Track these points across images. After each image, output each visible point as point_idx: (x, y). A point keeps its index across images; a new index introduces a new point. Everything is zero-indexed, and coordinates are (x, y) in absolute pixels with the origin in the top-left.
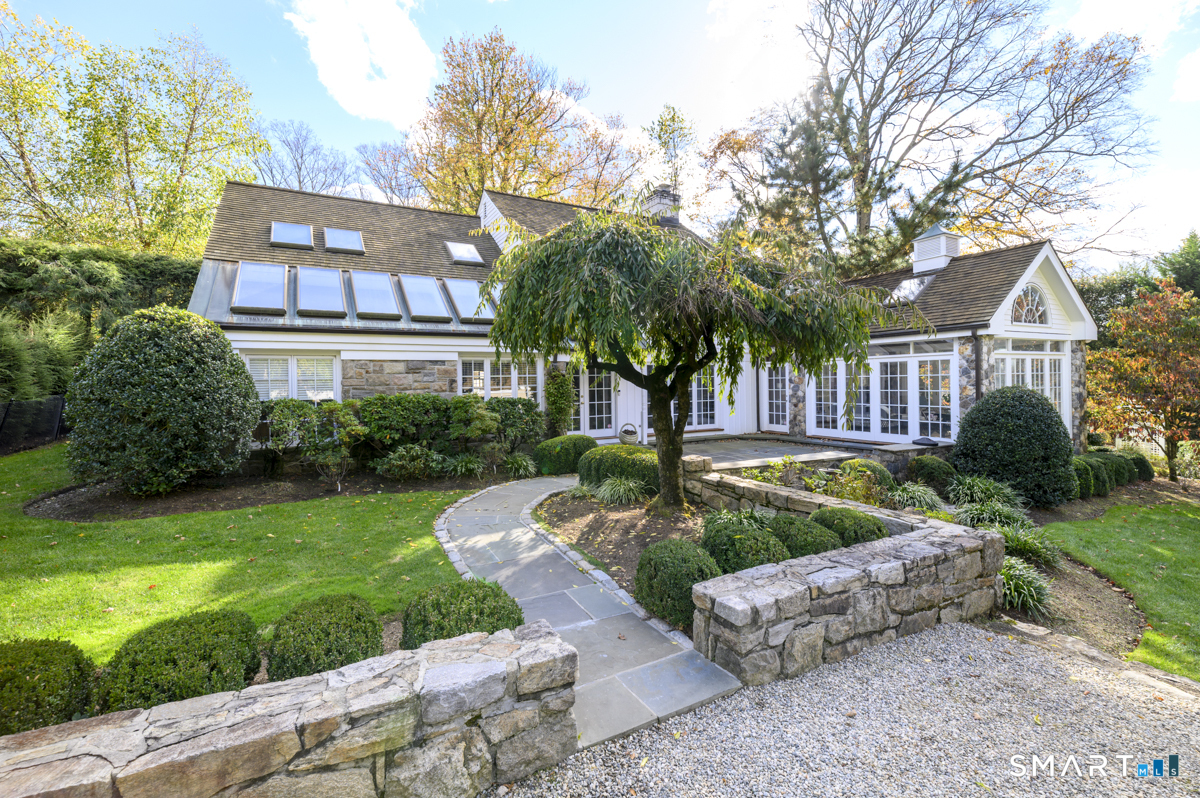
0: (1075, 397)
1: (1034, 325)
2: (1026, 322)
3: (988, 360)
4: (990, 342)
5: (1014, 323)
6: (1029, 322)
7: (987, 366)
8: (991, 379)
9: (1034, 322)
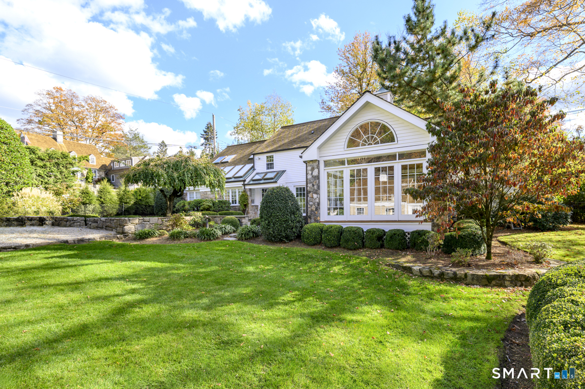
1: (373, 146)
2: (365, 145)
3: (312, 173)
4: (314, 164)
5: (348, 149)
6: (368, 145)
7: (311, 177)
8: (314, 183)
9: (375, 144)
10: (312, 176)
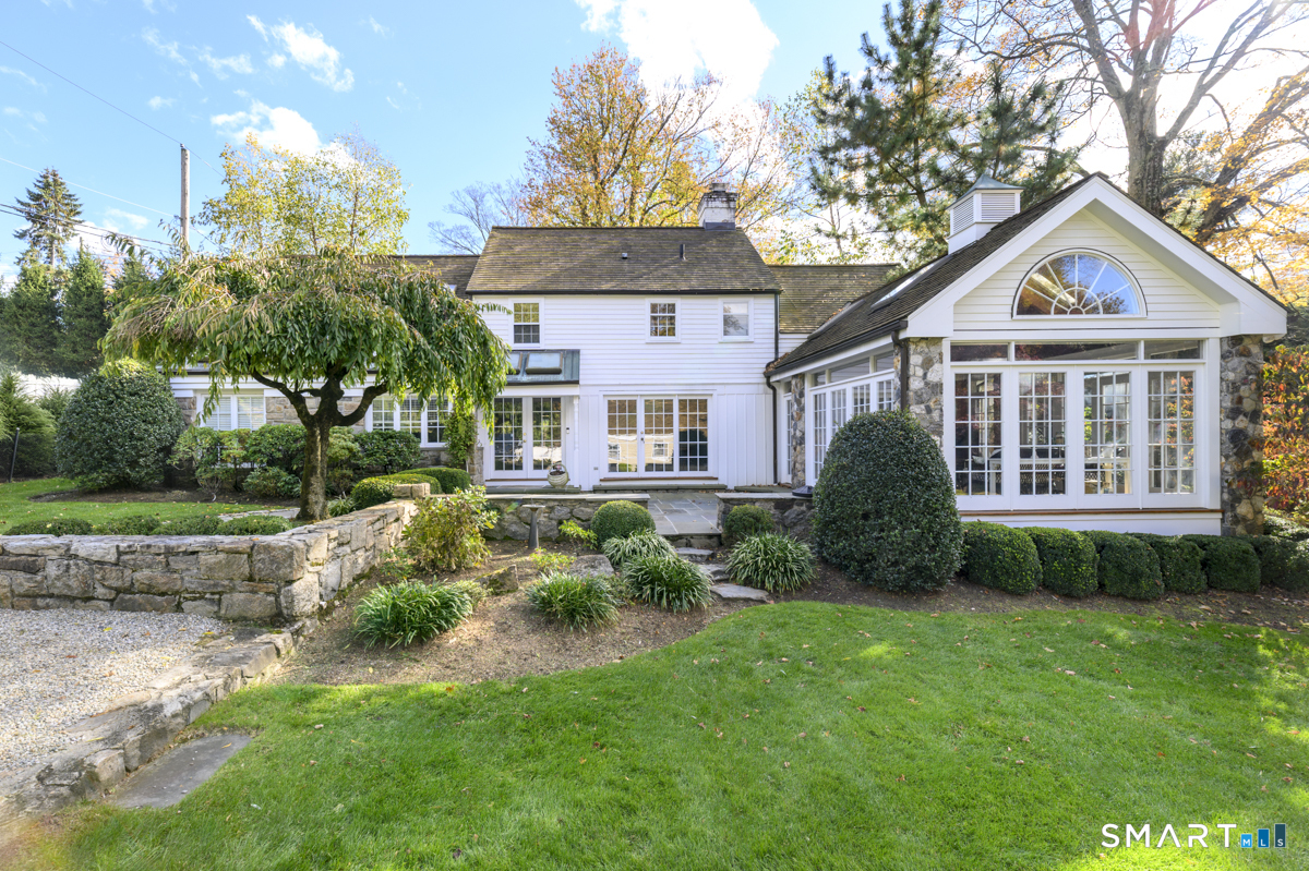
0: (1227, 437)
1: (1084, 316)
2: (1065, 312)
3: (925, 375)
4: (932, 349)
5: (1021, 317)
6: (1071, 313)
7: (922, 384)
8: (932, 404)
9: (1087, 313)
10: (927, 384)
